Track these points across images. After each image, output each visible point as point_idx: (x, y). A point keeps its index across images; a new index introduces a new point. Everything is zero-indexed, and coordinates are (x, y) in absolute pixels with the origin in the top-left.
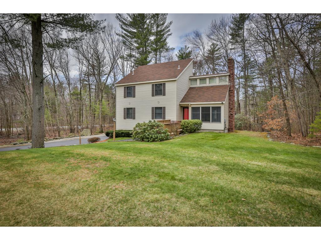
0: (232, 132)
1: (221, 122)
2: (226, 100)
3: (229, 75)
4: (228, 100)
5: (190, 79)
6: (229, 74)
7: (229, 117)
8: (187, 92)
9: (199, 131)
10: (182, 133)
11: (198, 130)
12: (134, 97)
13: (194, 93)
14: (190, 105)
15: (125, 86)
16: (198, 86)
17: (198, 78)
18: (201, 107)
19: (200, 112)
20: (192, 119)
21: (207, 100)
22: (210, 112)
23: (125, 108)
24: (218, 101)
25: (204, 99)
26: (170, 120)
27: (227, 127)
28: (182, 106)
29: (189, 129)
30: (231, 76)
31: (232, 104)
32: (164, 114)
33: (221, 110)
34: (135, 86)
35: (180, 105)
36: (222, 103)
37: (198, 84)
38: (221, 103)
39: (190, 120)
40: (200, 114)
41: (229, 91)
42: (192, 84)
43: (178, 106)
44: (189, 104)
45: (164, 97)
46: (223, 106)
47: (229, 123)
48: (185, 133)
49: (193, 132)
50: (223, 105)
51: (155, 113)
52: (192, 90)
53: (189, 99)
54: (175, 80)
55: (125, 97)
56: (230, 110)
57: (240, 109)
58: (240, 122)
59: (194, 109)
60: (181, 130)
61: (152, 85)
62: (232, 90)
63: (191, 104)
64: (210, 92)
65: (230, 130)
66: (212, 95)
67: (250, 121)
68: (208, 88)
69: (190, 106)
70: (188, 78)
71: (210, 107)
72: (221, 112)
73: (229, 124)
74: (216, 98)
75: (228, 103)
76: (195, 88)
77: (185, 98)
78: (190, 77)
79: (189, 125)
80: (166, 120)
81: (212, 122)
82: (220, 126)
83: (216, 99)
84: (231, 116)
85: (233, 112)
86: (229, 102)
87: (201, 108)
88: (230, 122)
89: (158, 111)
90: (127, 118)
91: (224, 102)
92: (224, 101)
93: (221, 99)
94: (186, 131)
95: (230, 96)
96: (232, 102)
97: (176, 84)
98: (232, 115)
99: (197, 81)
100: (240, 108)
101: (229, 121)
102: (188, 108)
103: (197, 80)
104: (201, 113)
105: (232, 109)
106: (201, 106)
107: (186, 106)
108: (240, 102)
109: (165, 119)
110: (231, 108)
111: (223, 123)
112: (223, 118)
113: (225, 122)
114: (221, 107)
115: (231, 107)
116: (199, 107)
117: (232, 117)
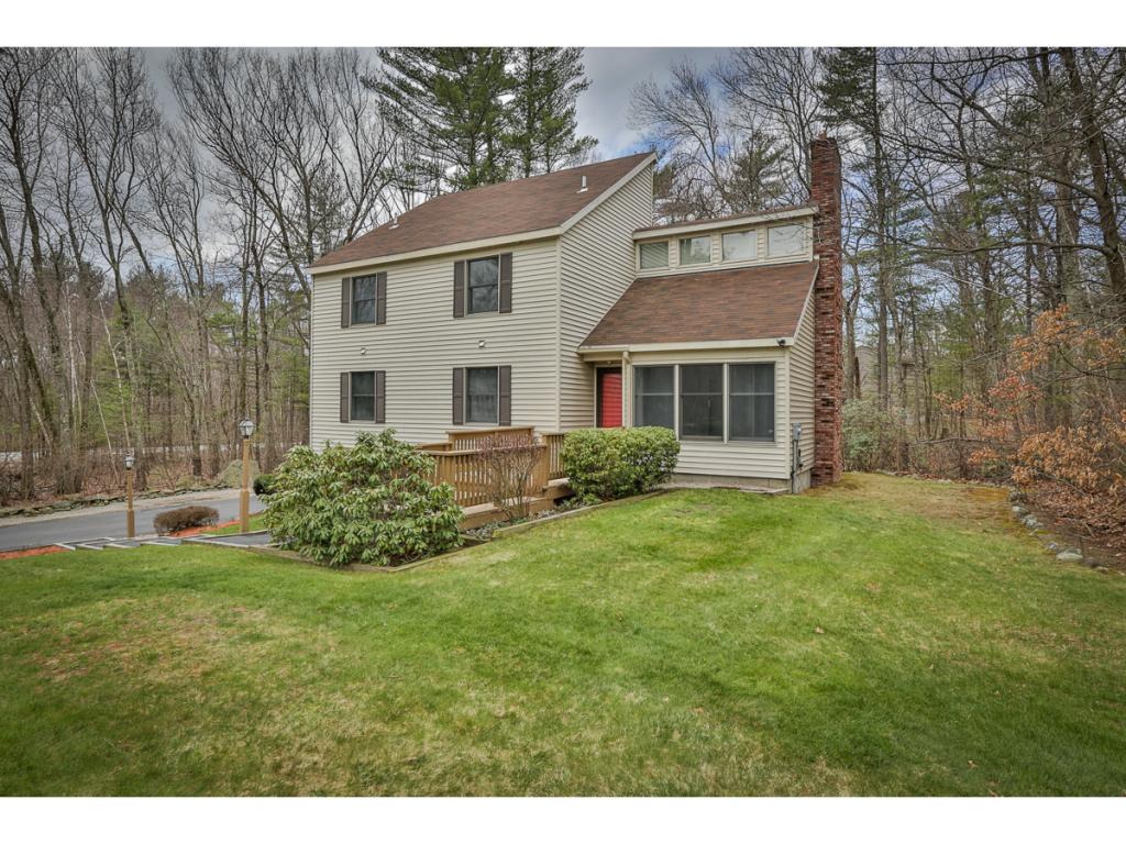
0: (831, 483)
1: (778, 440)
2: (798, 331)
3: (816, 217)
4: (809, 335)
5: (635, 241)
6: (815, 210)
7: (818, 413)
8: (623, 298)
9: (665, 486)
10: (568, 498)
11: (659, 477)
12: (381, 321)
13: (650, 300)
14: (626, 354)
15: (346, 276)
16: (674, 271)
17: (671, 236)
18: (681, 366)
19: (672, 390)
20: (636, 425)
21: (709, 332)
22: (721, 389)
23: (347, 374)
24: (763, 334)
25: (694, 328)
26: (530, 430)
27: (807, 460)
28: (591, 364)
29: (604, 481)
30: (826, 221)
31: (832, 354)
32: (507, 397)
33: (777, 378)
34: (385, 274)
35: (582, 356)
36: (782, 346)
37: (673, 263)
38: (774, 342)
39: (628, 429)
40: (672, 397)
41: (817, 290)
42: (646, 263)
43: (573, 365)
44: (621, 353)
45: (506, 317)
46: (787, 360)
47: (816, 443)
48: (580, 501)
49: (628, 494)
50: (787, 355)
51: (469, 397)
52: (645, 288)
53: (626, 329)
54: (555, 238)
55: (344, 325)
56: (820, 382)
57: (858, 384)
58: (864, 438)
59: (647, 375)
60: (565, 480)
61: (456, 264)
62: (832, 288)
63: (631, 354)
64: (725, 295)
65: (821, 475)
66: (732, 307)
67: (902, 433)
68: (717, 278)
69: (628, 362)
70: (628, 238)
71: (721, 365)
72: (777, 391)
73: (816, 449)
74: (752, 319)
75: (809, 346)
76: (658, 279)
77: (610, 324)
78: (637, 231)
79: (603, 456)
80: (515, 430)
81: (730, 439)
82: (772, 460)
83: (749, 324)
84: (824, 410)
85: (837, 391)
86: (817, 344)
87: (677, 368)
88: (821, 437)
89: (480, 387)
90: (353, 419)
91: (790, 341)
92: (791, 335)
93: (778, 325)
94: (587, 492)
95: (819, 313)
96: (832, 342)
97: (558, 254)
98: (828, 403)
99: (670, 248)
100: (858, 376)
101: (816, 432)
102: (618, 370)
103: (666, 244)
104: (681, 397)
105: (828, 376)
106: (677, 360)
107: (613, 362)
108: (857, 355)
109: (510, 425)
110: (824, 374)
111: (788, 445)
112: (787, 422)
113: (795, 441)
114: (777, 366)
115: (827, 367)
116: (670, 368)
117: (832, 413)
